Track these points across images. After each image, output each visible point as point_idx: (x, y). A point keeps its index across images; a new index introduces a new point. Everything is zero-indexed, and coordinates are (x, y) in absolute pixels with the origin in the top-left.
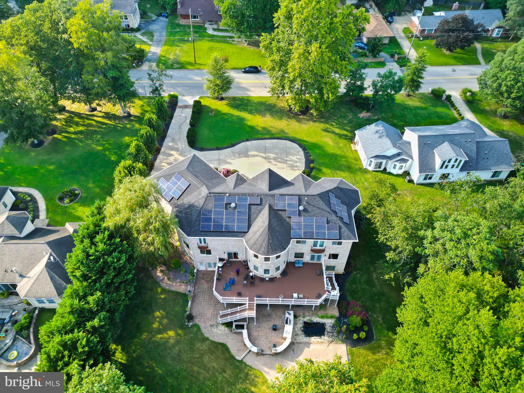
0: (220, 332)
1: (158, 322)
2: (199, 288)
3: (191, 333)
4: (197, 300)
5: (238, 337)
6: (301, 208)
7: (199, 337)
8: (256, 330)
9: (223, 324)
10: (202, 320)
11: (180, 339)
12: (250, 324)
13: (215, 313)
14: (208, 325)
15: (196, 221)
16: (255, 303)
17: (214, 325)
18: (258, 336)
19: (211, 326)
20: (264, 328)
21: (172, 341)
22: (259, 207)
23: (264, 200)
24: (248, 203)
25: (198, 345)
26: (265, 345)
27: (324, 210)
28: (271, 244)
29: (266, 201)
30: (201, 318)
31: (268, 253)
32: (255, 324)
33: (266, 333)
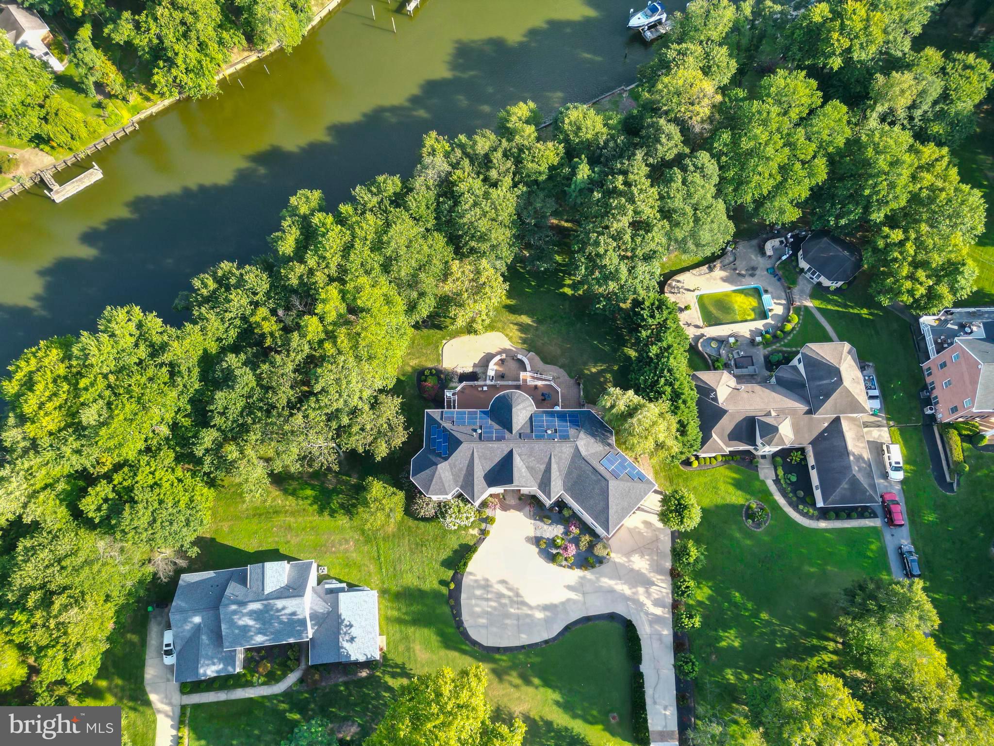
11: (585, 367)
21: (592, 364)
25: (566, 363)
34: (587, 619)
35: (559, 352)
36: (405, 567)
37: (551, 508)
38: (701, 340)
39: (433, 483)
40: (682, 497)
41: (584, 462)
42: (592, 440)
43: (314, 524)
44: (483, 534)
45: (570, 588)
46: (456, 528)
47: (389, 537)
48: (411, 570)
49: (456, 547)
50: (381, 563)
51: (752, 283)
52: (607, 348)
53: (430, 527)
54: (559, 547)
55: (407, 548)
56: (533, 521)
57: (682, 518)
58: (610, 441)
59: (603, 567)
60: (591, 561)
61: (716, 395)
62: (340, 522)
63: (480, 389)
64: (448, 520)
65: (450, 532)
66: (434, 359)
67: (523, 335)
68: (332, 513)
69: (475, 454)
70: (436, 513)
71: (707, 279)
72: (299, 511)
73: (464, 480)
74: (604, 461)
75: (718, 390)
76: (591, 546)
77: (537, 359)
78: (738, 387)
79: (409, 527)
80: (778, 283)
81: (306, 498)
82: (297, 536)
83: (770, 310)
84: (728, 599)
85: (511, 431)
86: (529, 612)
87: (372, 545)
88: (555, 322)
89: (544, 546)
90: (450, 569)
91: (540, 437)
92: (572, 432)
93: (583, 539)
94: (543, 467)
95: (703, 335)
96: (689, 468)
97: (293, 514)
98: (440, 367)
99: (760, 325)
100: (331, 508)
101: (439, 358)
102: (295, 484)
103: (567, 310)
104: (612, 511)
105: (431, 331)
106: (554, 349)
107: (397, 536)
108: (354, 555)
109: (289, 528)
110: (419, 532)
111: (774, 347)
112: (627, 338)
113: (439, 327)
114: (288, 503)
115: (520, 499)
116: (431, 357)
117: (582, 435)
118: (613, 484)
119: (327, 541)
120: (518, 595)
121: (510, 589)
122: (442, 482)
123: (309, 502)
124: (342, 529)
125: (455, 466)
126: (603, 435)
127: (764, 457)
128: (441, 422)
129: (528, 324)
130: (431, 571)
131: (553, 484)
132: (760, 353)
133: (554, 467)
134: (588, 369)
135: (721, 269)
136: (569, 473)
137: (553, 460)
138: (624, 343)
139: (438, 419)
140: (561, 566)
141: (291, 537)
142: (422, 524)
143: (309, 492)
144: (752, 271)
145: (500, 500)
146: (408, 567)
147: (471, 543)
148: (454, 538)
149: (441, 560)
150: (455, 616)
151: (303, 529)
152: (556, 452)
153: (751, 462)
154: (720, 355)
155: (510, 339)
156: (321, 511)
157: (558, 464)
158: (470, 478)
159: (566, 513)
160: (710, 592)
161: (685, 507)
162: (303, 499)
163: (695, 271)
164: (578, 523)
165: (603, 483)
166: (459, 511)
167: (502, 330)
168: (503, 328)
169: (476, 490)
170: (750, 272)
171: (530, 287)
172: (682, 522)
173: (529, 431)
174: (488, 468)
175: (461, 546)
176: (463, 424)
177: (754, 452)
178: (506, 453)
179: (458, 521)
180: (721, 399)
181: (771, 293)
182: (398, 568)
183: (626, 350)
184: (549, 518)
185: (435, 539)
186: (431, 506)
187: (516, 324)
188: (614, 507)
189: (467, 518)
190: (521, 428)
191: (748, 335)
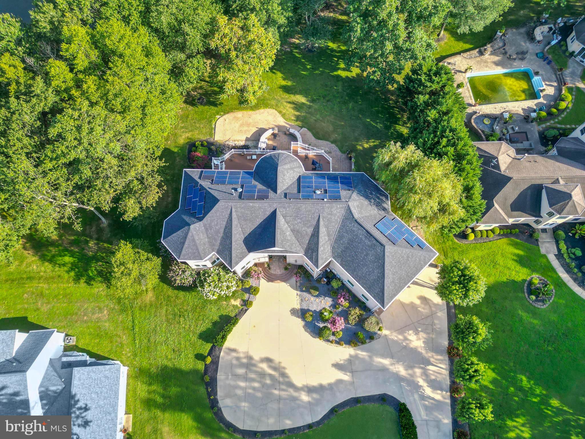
7: (339, 144)
25: (339, 138)
34: (356, 401)
35: (331, 128)
36: (160, 338)
37: (319, 280)
38: (474, 117)
39: (186, 245)
40: (466, 268)
41: (356, 225)
42: (366, 202)
43: (68, 291)
44: (245, 305)
45: (337, 366)
46: (215, 297)
47: (145, 307)
48: (166, 342)
49: (216, 318)
50: (134, 334)
51: (522, 66)
52: (380, 126)
53: (189, 297)
54: (326, 321)
55: (164, 318)
56: (299, 293)
57: (468, 290)
58: (385, 205)
59: (374, 343)
60: (361, 336)
61: (497, 161)
62: (96, 290)
63: (248, 158)
64: (207, 288)
65: (211, 302)
66: (206, 133)
67: (297, 113)
68: (89, 281)
69: (234, 214)
70: (194, 281)
71: (478, 62)
72: (53, 278)
73: (221, 244)
74: (379, 225)
75: (499, 158)
76: (361, 321)
77: (309, 135)
78: (519, 156)
79: (168, 296)
80: (548, 66)
81: (64, 265)
82: (48, 303)
83: (542, 91)
84: (514, 382)
85: (275, 191)
86: (295, 394)
87: (127, 315)
88: (328, 101)
89: (310, 319)
90: (207, 341)
91: (308, 197)
92: (343, 193)
93: (353, 312)
94: (310, 231)
95: (475, 113)
96: (464, 241)
97: (48, 280)
98: (212, 140)
99: (531, 103)
100: (88, 275)
101: (212, 131)
102: (53, 250)
103: (340, 90)
104: (388, 281)
105: (206, 107)
106: (327, 126)
107: (155, 306)
108: (107, 324)
109: (41, 295)
110: (178, 302)
111: (548, 124)
112: (399, 116)
113: (214, 104)
114: (43, 269)
115: (286, 269)
116: (204, 131)
117: (355, 195)
118: (389, 249)
119: (79, 309)
120: (284, 375)
121: (275, 369)
122: (195, 245)
123: (66, 269)
124: (97, 298)
125: (211, 228)
126: (378, 198)
127: (544, 231)
128: (198, 180)
129: (303, 104)
130: (188, 343)
131: (321, 249)
132: (535, 129)
133: (323, 230)
134: (361, 145)
135: (492, 54)
136: (340, 237)
137: (321, 223)
138: (396, 121)
139: (196, 178)
140: (328, 341)
141: (42, 305)
142: (181, 294)
143: (68, 259)
144: (522, 55)
145: (264, 269)
146: (163, 339)
147: (233, 315)
148: (214, 309)
149: (198, 332)
150: (209, 395)
151: (56, 296)
152: (325, 214)
153: (531, 236)
154: (493, 131)
155: (283, 115)
156: (77, 279)
157: (327, 227)
158: (228, 242)
159: (335, 284)
160: (494, 375)
161: (471, 279)
162: (60, 265)
163: (465, 55)
164: (348, 295)
165: (379, 249)
166: (219, 279)
167: (276, 107)
168: (277, 105)
169: (233, 255)
170: (520, 56)
171: (305, 69)
172: (466, 296)
173: (295, 191)
174: (248, 231)
175: (221, 317)
176: (223, 183)
177: (534, 225)
178: (268, 213)
179: (217, 290)
180: (503, 167)
181: (542, 75)
182: (152, 340)
183: (398, 127)
184: (316, 289)
185: (194, 309)
186: (188, 273)
187: (290, 103)
188: (391, 276)
189: (228, 287)
190: (287, 188)
191: (521, 112)
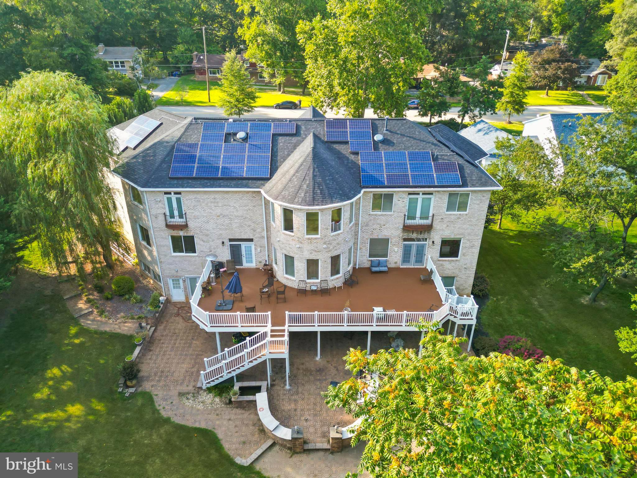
0: (200, 407)
1: (50, 387)
2: (165, 330)
3: (127, 410)
4: (156, 349)
5: (246, 415)
6: (378, 137)
7: (147, 417)
8: (290, 400)
9: (209, 390)
10: (161, 384)
11: (96, 422)
12: (277, 388)
13: (195, 369)
14: (174, 392)
15: (163, 161)
16: (287, 328)
17: (188, 393)
18: (295, 410)
19: (181, 394)
20: (309, 394)
21: (73, 425)
22: (294, 140)
23: (303, 127)
24: (272, 132)
25: (141, 435)
26: (312, 430)
27: (424, 141)
28: (320, 184)
29: (308, 130)
30: (159, 381)
31: (313, 202)
32: (288, 387)
33: (315, 404)
